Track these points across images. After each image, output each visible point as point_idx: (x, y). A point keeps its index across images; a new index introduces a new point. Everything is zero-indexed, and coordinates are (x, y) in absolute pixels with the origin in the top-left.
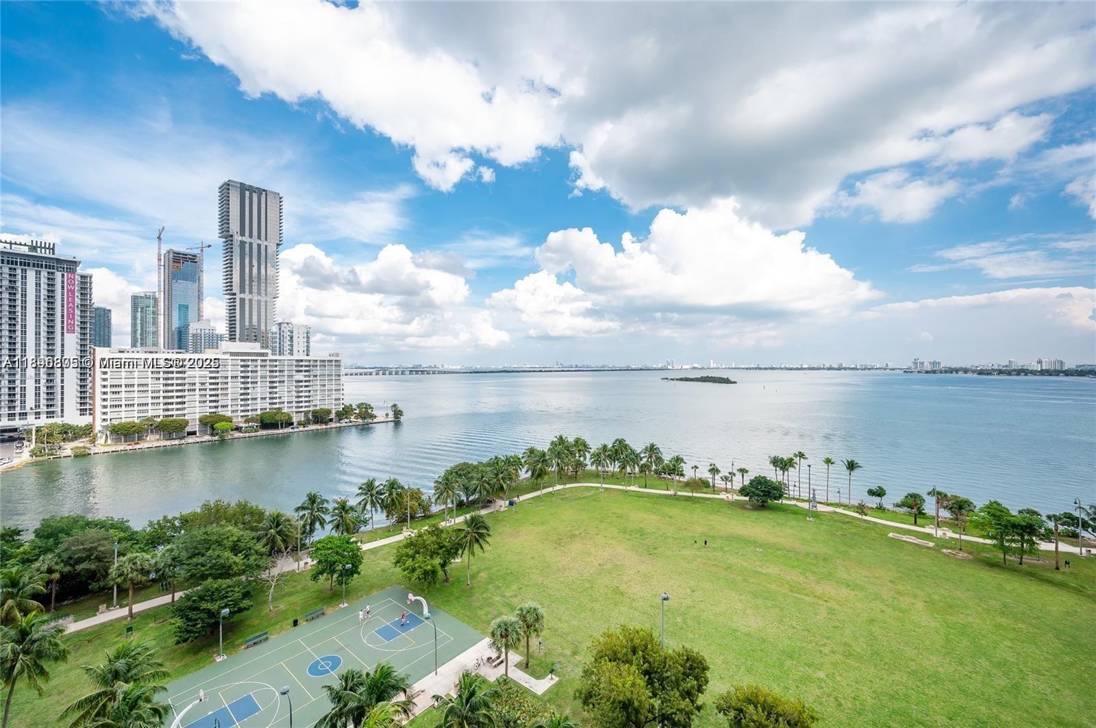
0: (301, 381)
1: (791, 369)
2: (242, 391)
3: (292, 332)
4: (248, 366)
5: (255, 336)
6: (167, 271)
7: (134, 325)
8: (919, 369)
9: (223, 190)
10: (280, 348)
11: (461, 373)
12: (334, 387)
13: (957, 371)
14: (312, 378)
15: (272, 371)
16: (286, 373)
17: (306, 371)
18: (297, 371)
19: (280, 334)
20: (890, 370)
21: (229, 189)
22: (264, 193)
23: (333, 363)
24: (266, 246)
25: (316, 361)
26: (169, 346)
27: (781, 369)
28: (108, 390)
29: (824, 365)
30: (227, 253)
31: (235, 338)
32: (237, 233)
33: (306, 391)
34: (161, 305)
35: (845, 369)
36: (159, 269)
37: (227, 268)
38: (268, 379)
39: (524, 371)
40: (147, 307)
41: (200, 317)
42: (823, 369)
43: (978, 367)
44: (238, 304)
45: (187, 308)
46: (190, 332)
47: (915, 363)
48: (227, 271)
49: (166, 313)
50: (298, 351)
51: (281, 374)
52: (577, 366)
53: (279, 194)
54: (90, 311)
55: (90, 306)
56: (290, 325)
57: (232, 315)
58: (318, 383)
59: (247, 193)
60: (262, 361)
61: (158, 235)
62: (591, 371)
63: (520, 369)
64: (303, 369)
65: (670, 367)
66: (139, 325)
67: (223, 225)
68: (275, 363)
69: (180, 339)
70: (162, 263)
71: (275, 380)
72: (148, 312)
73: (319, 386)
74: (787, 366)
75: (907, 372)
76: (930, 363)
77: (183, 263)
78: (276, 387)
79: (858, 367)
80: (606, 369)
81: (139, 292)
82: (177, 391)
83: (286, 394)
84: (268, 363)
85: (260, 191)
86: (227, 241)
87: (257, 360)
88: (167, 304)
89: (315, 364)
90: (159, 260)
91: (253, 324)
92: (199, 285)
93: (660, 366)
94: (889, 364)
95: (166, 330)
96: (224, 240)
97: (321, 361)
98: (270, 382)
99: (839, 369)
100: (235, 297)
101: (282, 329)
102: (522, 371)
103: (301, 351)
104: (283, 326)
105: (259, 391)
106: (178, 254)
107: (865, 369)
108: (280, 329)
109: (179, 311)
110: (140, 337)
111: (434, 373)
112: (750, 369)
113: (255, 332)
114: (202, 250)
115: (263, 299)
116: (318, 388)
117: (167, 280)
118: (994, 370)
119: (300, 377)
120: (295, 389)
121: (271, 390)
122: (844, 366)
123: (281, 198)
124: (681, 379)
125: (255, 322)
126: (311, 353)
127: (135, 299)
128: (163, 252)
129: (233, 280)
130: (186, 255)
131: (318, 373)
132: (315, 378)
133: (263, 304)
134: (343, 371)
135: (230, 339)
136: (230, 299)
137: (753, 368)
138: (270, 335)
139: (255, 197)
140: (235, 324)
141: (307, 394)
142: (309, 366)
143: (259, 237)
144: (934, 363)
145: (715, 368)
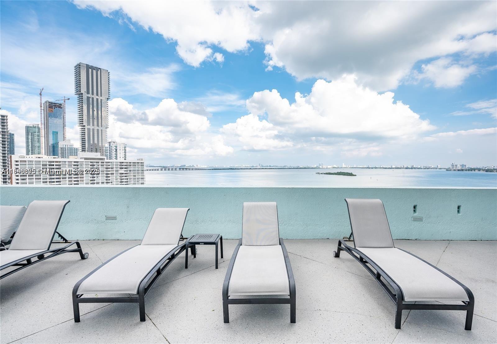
0: (123, 174)
1: (386, 168)
2: (91, 179)
3: (117, 147)
4: (94, 165)
5: (96, 149)
6: (45, 112)
7: (27, 142)
8: (454, 169)
9: (77, 68)
10: (110, 155)
11: (207, 169)
12: (140, 177)
13: (474, 170)
14: (128, 172)
15: (107, 168)
16: (115, 169)
17: (125, 168)
18: (121, 168)
19: (110, 148)
20: (439, 169)
21: (80, 68)
22: (99, 70)
23: (140, 164)
24: (101, 100)
25: (131, 163)
26: (48, 154)
27: (381, 168)
28: (19, 178)
29: (403, 166)
30: (80, 103)
31: (85, 150)
32: (85, 92)
33: (125, 179)
34: (43, 132)
35: (415, 168)
36: (41, 111)
37: (80, 111)
38: (105, 172)
39: (242, 169)
40: (34, 132)
41: (64, 138)
42: (403, 168)
43: (486, 168)
44: (86, 131)
45: (57, 133)
46: (59, 147)
47: (453, 165)
48: (80, 113)
49: (46, 136)
50: (120, 158)
51: (112, 170)
52: (270, 166)
53: (107, 71)
54: (7, 135)
55: (7, 132)
56: (115, 143)
57: (83, 137)
58: (132, 174)
59: (90, 70)
60: (102, 162)
61: (40, 93)
62: (278, 169)
63: (239, 168)
64: (124, 167)
65: (321, 167)
66: (30, 143)
67: (77, 87)
68: (109, 164)
69: (54, 150)
70: (43, 109)
71: (109, 173)
72: (35, 135)
73: (132, 176)
74: (384, 167)
75: (448, 170)
76: (461, 165)
77: (54, 108)
78: (109, 177)
79: (422, 167)
80: (286, 168)
81: (30, 124)
82: (57, 178)
83: (115, 180)
84: (105, 164)
85: (97, 69)
86: (80, 97)
87: (99, 162)
88: (46, 131)
89: (130, 164)
90: (41, 106)
91: (95, 142)
92: (63, 121)
93: (315, 166)
94: (439, 166)
95: (46, 145)
96: (78, 96)
97: (133, 163)
98: (106, 174)
99: (412, 168)
100: (84, 127)
101: (111, 145)
102: (240, 169)
103: (122, 157)
104: (111, 144)
105: (100, 179)
106: (51, 103)
107: (425, 169)
108: (110, 145)
109: (53, 135)
110: (31, 148)
111: (192, 169)
112: (364, 168)
113: (96, 147)
114: (65, 101)
115: (100, 129)
116: (132, 177)
117: (45, 118)
118: (494, 169)
119: (122, 171)
120: (119, 178)
121: (107, 178)
122: (414, 167)
123: (109, 73)
124: (327, 174)
125: (96, 142)
126: (127, 159)
127: (28, 128)
128: (43, 102)
129: (83, 118)
130: (56, 104)
131: (132, 169)
132: (130, 172)
133: (100, 131)
134: (145, 168)
135: (82, 151)
136: (82, 129)
137: (366, 168)
138: (104, 148)
139: (94, 72)
140: (85, 142)
141: (126, 180)
142: (127, 165)
143: (97, 95)
144: (462, 166)
145: (345, 168)
